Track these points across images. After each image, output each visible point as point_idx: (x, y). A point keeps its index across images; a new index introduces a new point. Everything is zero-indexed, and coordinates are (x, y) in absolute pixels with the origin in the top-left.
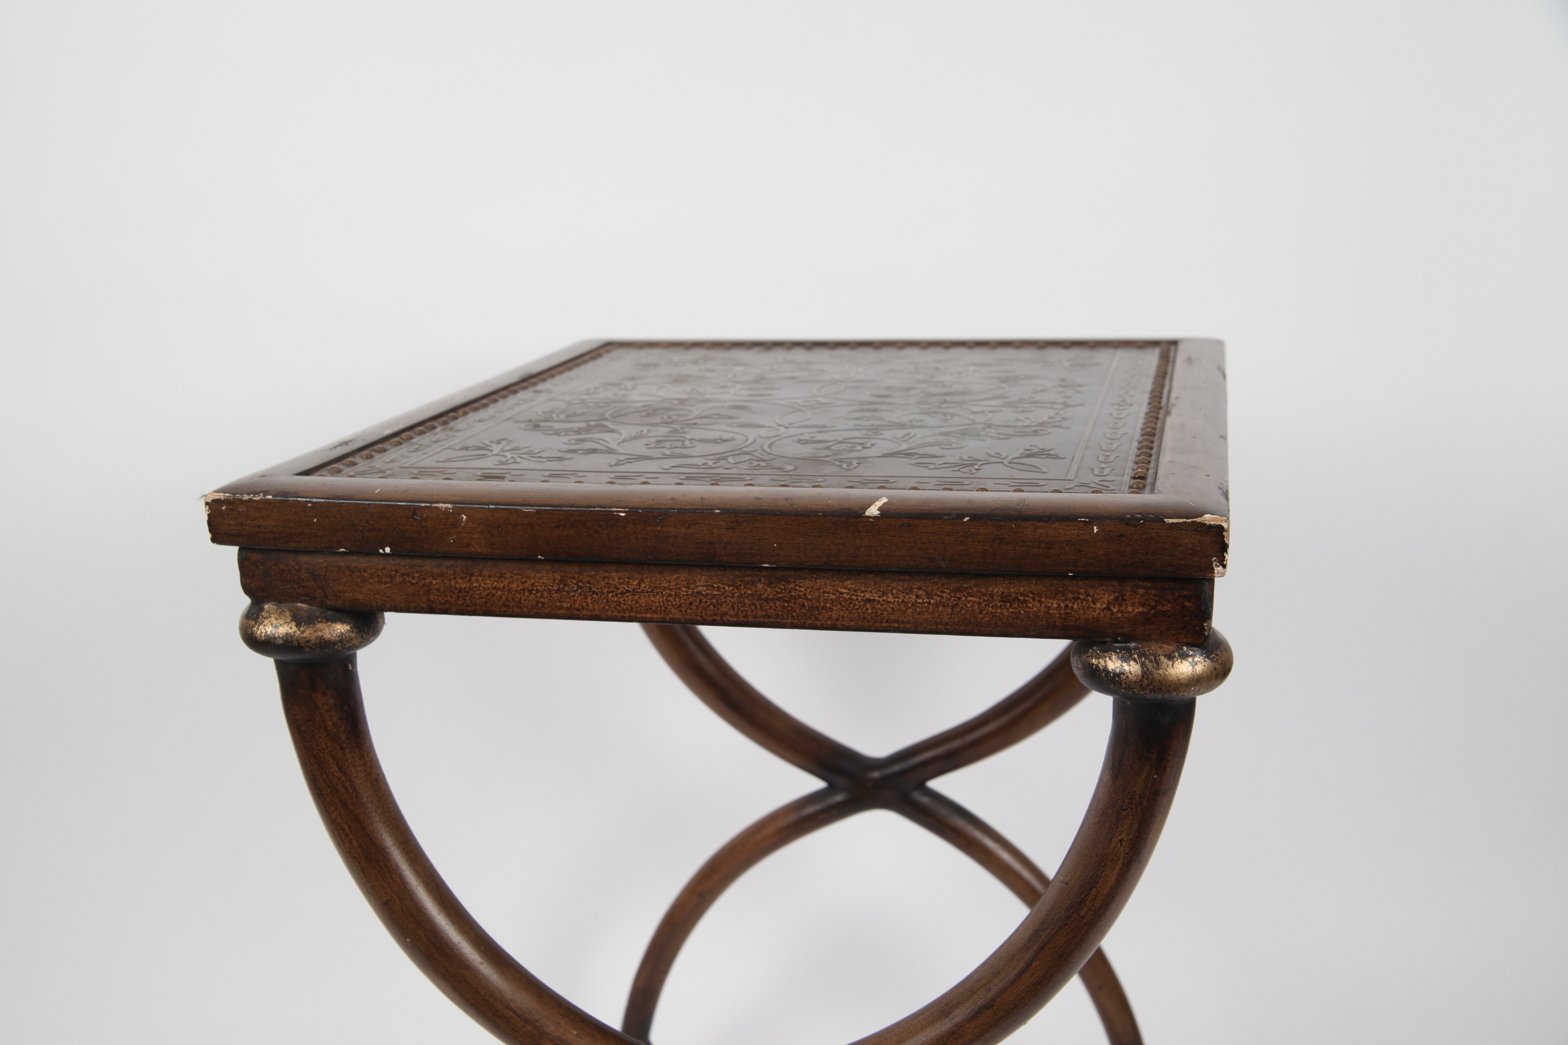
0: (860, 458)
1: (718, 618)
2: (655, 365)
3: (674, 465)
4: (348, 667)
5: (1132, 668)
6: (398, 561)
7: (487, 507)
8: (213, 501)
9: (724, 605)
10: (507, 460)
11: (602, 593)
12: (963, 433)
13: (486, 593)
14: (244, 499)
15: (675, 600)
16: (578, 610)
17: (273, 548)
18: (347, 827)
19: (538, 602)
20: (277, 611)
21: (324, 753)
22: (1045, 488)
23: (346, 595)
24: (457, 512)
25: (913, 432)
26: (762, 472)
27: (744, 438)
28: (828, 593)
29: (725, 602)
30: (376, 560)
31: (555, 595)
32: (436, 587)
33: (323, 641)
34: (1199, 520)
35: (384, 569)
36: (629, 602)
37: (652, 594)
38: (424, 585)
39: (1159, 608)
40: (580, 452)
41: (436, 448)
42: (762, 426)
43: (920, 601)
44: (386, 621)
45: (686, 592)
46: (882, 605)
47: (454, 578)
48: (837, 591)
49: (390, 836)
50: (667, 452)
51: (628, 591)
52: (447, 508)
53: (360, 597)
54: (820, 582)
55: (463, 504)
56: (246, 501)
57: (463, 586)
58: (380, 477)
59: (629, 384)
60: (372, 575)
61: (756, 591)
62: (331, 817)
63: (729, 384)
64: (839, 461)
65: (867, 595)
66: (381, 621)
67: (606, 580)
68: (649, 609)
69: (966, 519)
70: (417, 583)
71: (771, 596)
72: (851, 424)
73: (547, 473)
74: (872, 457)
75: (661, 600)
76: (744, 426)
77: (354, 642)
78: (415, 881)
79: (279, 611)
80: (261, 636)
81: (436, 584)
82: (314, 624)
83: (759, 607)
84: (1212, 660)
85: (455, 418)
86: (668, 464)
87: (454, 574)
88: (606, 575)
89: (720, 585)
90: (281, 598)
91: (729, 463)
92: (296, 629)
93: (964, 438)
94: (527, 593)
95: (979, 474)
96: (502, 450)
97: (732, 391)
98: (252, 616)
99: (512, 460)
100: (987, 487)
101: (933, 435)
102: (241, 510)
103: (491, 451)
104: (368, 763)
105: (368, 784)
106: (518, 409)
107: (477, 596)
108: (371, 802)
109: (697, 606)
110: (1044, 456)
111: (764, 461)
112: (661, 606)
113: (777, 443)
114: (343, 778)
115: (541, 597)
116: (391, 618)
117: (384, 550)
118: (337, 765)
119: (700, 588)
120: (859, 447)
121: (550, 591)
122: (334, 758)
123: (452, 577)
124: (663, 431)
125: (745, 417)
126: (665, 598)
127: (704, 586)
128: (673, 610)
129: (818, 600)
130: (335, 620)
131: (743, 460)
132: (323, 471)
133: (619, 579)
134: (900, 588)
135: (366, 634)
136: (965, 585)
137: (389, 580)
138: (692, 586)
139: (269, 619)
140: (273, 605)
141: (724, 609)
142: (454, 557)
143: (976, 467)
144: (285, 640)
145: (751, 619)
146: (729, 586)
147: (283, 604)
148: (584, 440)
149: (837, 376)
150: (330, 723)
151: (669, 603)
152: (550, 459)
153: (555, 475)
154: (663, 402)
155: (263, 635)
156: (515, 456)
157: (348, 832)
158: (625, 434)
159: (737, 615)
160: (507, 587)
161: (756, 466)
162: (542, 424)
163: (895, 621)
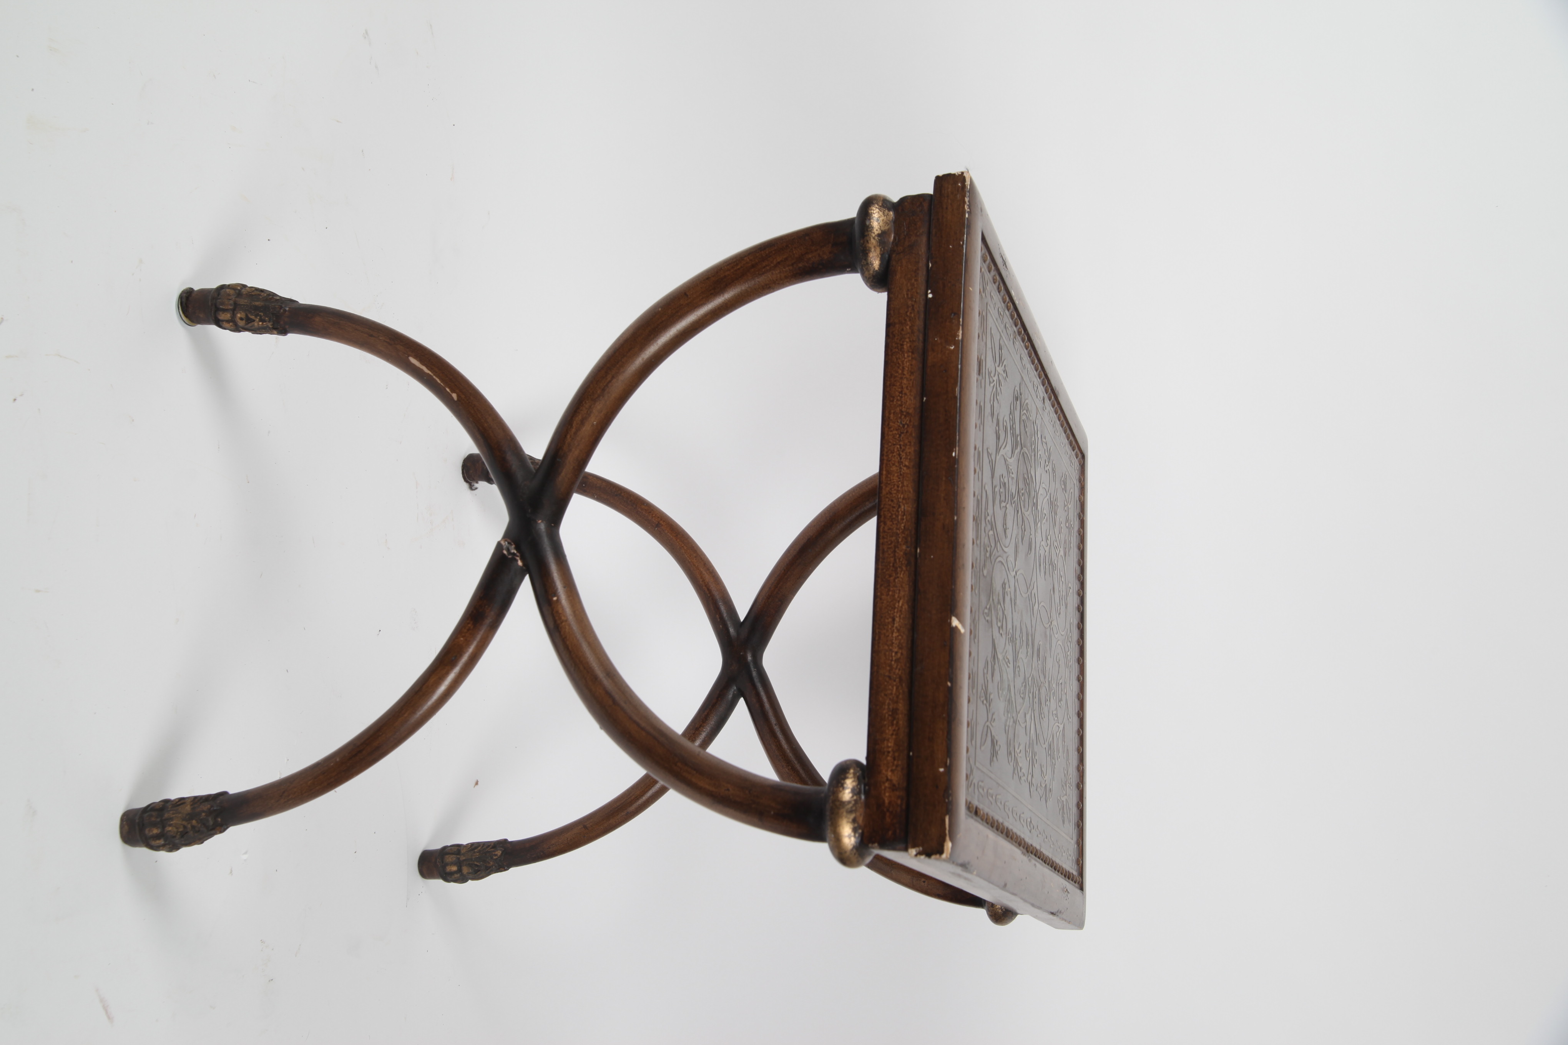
0: (992, 623)
1: (882, 519)
2: (1065, 490)
3: (988, 493)
4: (849, 268)
5: (847, 795)
6: (922, 303)
7: (960, 363)
8: (964, 177)
9: (891, 523)
10: (992, 377)
11: (900, 441)
12: (1009, 701)
13: (900, 362)
14: (966, 198)
15: (895, 490)
16: (888, 424)
17: (932, 218)
18: (738, 267)
19: (894, 397)
20: (889, 220)
21: (790, 252)
22: (970, 743)
23: (899, 267)
24: (956, 343)
25: (1011, 665)
26: (983, 553)
27: (1007, 545)
28: (899, 593)
29: (893, 524)
30: (923, 288)
31: (898, 409)
32: (905, 329)
33: (868, 252)
34: (948, 838)
35: (917, 293)
36: (893, 459)
37: (899, 474)
38: (905, 320)
39: (888, 814)
40: (997, 428)
41: (1001, 327)
42: (1015, 560)
43: (893, 654)
44: (880, 294)
45: (900, 498)
46: (891, 629)
47: (910, 341)
48: (900, 599)
49: (732, 297)
50: (997, 489)
51: (901, 458)
52: (958, 336)
53: (898, 277)
54: (907, 588)
55: (961, 348)
56: (964, 200)
57: (905, 347)
58: (980, 290)
59: (1049, 468)
60: (913, 285)
61: (901, 545)
62: (746, 256)
63: (1049, 542)
64: (989, 608)
65: (897, 619)
66: (881, 290)
67: (909, 444)
68: (888, 472)
69: (949, 684)
70: (907, 315)
71: (897, 555)
72: (1017, 623)
73: (982, 404)
74: (992, 632)
75: (895, 481)
76: (1016, 547)
77: (866, 273)
78: (700, 314)
79: (888, 222)
80: (871, 210)
81: (907, 329)
82: (879, 246)
83: (890, 546)
84: (852, 850)
85: (1023, 341)
86: (989, 488)
87: (913, 341)
88: (912, 444)
89: (905, 520)
90: (897, 223)
91: (989, 531)
92: (876, 234)
93: (1006, 701)
94: (900, 390)
95: (980, 703)
96: (999, 374)
97: (1043, 543)
98: (885, 204)
99: (991, 380)
100: (970, 703)
101: (1008, 680)
102: (958, 196)
103: (999, 366)
104: (782, 282)
105: (767, 282)
106: (1030, 386)
107: (898, 356)
108: (755, 284)
109: (890, 505)
110: (992, 752)
111: (990, 556)
112: (890, 480)
113: (1003, 568)
114: (772, 265)
115: (897, 400)
116: (883, 296)
117: (930, 293)
118: (782, 261)
119: (903, 507)
120: (999, 624)
121: (901, 405)
122: (786, 259)
123: (911, 340)
124: (1013, 489)
125: (1023, 549)
126: (896, 483)
127: (904, 510)
128: (888, 489)
129: (895, 586)
130: (882, 259)
131: (991, 543)
132: (984, 250)
133: (910, 452)
134: (902, 641)
135: (872, 281)
136: (904, 685)
137: (909, 296)
138: (904, 501)
139: (883, 215)
140: (892, 218)
141: (889, 523)
142: (925, 341)
143: (985, 702)
144: (869, 225)
145: (881, 541)
146: (904, 527)
147: (893, 224)
148: (1006, 431)
149: (1055, 623)
150: (810, 256)
151: (892, 486)
152: (992, 407)
153: (981, 410)
154: (1035, 491)
155: (872, 211)
156: (995, 382)
157: (735, 269)
158: (1010, 461)
159: (884, 532)
160: (904, 376)
161: (986, 549)
162: (1018, 402)
163: (880, 638)
